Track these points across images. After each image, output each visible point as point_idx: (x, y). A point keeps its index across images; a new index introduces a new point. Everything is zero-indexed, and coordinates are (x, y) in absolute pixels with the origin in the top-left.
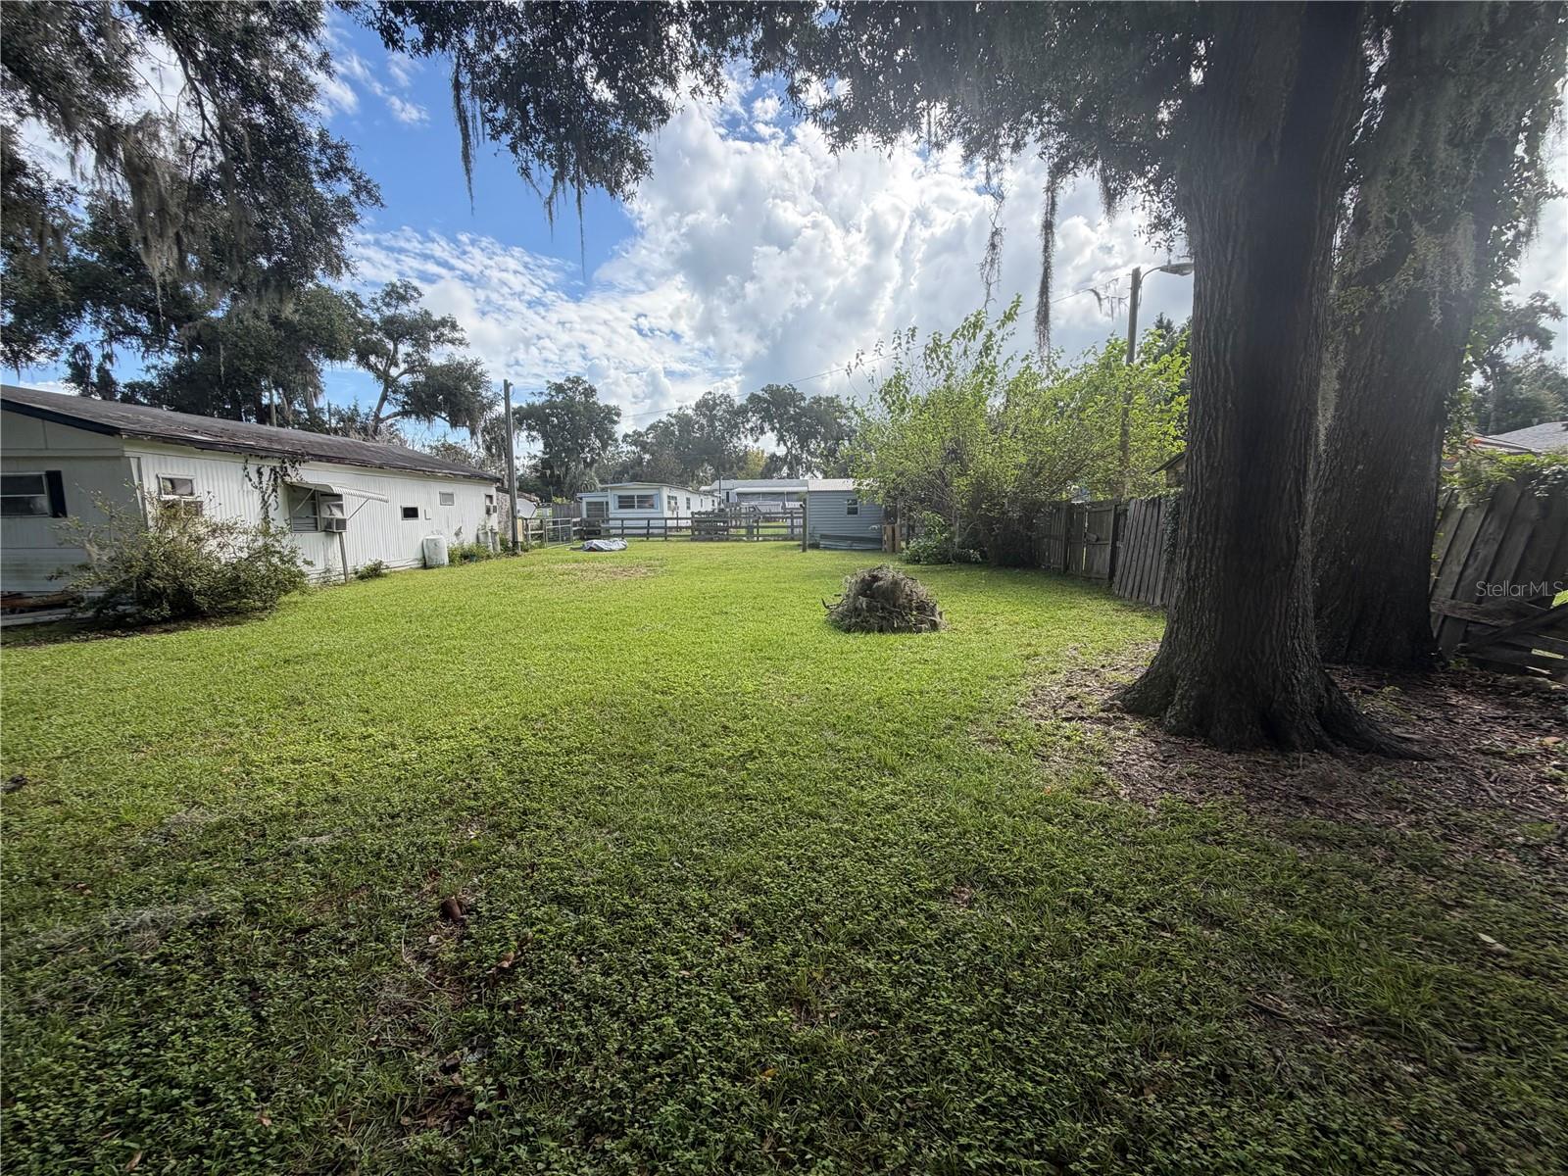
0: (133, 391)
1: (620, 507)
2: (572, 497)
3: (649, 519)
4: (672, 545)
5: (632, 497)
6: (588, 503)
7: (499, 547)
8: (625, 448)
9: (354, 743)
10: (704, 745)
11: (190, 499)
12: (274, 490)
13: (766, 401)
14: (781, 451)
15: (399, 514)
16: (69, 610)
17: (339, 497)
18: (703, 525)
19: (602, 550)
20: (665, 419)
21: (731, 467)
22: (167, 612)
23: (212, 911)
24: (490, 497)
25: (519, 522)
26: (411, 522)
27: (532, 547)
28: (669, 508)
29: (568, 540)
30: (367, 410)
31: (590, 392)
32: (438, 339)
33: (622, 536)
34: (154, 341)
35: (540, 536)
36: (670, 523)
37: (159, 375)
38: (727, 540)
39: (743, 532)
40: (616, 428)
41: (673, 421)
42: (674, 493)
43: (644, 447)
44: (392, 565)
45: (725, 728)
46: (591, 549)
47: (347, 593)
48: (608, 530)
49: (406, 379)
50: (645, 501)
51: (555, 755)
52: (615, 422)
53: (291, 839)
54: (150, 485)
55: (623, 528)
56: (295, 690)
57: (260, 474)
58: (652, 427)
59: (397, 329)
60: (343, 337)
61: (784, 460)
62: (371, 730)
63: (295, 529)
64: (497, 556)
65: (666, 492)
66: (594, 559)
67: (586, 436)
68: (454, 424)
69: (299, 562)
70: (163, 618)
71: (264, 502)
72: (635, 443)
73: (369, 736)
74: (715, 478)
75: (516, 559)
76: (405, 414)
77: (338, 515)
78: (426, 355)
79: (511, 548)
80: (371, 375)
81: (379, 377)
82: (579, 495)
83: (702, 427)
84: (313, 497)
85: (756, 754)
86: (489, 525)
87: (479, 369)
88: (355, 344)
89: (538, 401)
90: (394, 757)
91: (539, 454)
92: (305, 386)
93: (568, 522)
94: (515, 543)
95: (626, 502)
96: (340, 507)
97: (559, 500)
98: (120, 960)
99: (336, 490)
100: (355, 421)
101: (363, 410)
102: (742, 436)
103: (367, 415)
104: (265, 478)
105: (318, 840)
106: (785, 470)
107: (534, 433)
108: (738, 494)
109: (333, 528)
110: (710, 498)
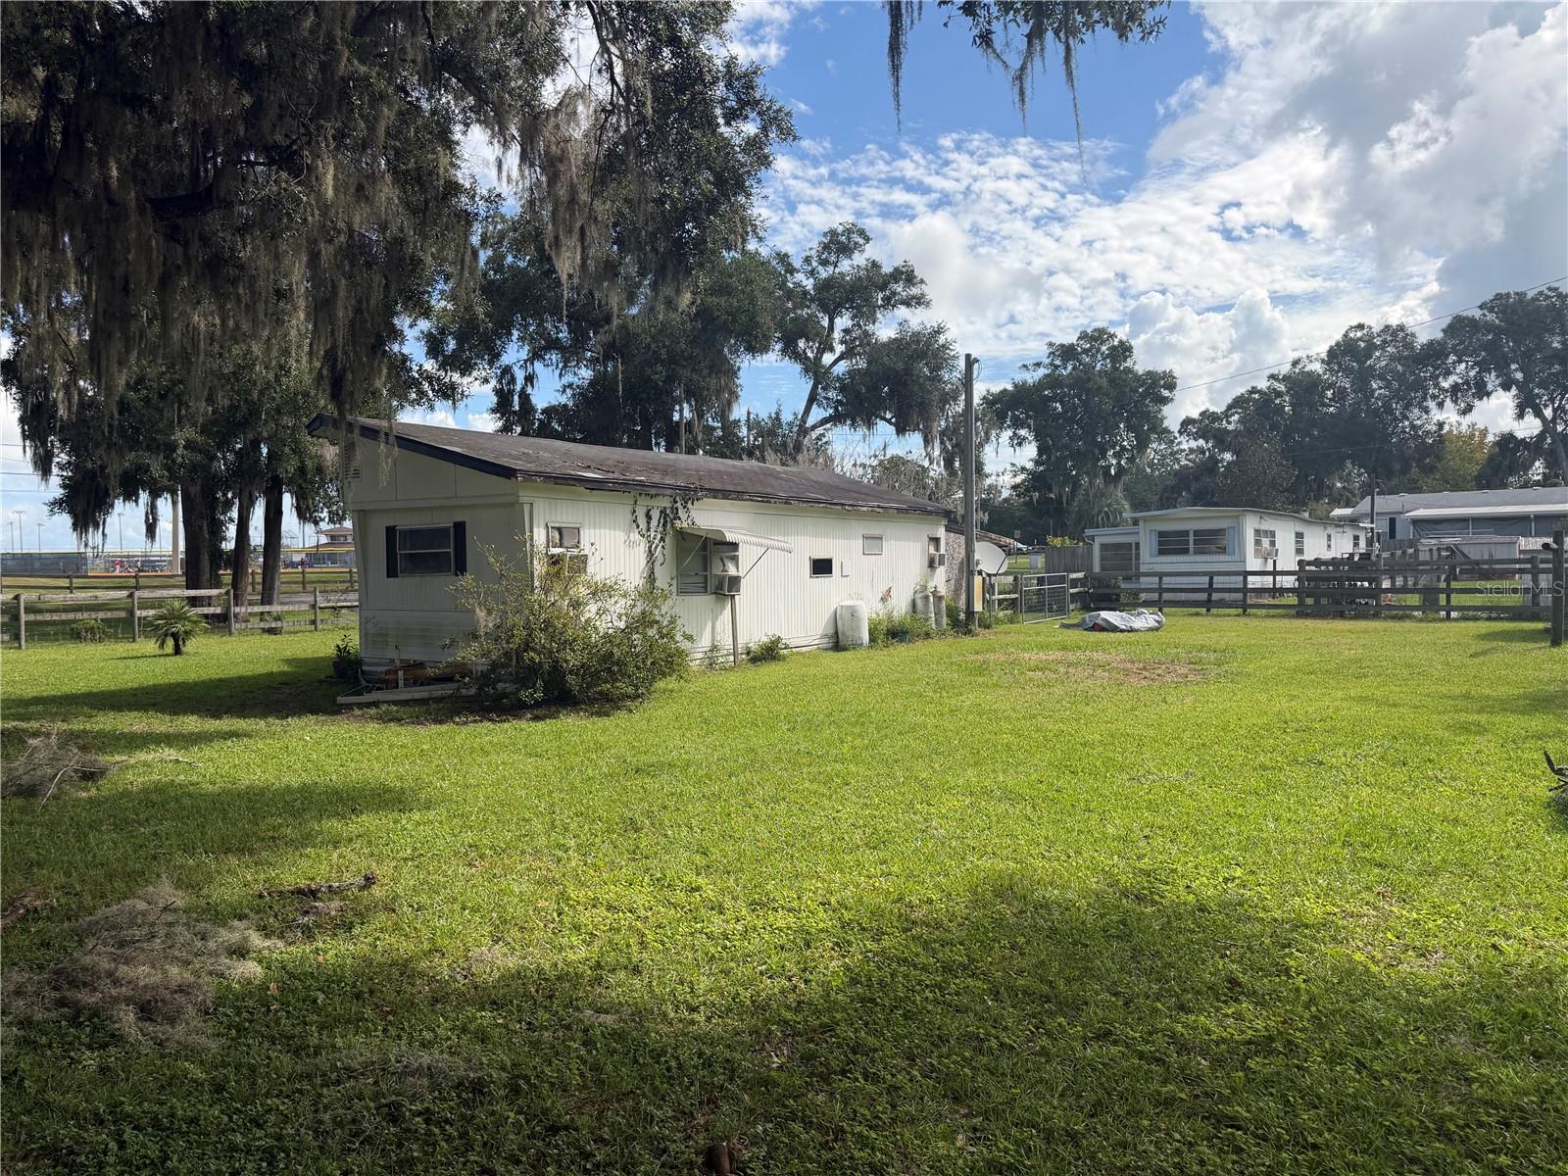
0: (550, 418)
1: (1162, 552)
2: (1079, 536)
3: (1211, 575)
4: (1253, 623)
5: (1187, 533)
6: (1104, 547)
7: (945, 620)
8: (1186, 444)
9: (680, 896)
10: (1182, 1008)
11: (575, 552)
12: (662, 539)
13: (1489, 327)
14: (1529, 427)
15: (807, 567)
16: (456, 685)
17: (734, 546)
18: (1324, 586)
19: (1114, 629)
20: (1263, 384)
21: (1405, 470)
22: (539, 695)
23: (480, 1074)
24: (936, 541)
25: (978, 580)
26: (822, 581)
27: (998, 621)
28: (1257, 553)
29: (1062, 610)
30: (790, 418)
31: (1124, 350)
32: (887, 300)
33: (1159, 605)
34: (570, 354)
35: (1013, 603)
36: (1254, 582)
37: (574, 395)
38: (1376, 616)
39: (1414, 599)
40: (1166, 410)
41: (1282, 388)
42: (1268, 524)
43: (1221, 439)
44: (793, 643)
45: (1233, 982)
46: (1097, 628)
47: (732, 680)
48: (1136, 593)
49: (841, 368)
50: (1210, 541)
51: (924, 969)
52: (1165, 401)
53: (578, 1009)
54: (540, 536)
55: (1161, 590)
56: (637, 811)
57: (649, 517)
58: (1238, 403)
59: (836, 295)
60: (765, 320)
61: (1534, 447)
62: (701, 881)
63: (682, 592)
64: (942, 634)
65: (1251, 524)
66: (1096, 646)
67: (1111, 429)
68: (901, 430)
69: (678, 637)
70: (536, 701)
71: (650, 553)
72: (1203, 434)
73: (698, 889)
74: (1368, 490)
75: (967, 640)
76: (836, 419)
77: (732, 571)
78: (870, 328)
79: (962, 622)
80: (798, 367)
81: (806, 370)
82: (1088, 532)
83: (1340, 395)
84: (704, 547)
85: (1278, 1046)
86: (931, 586)
87: (942, 339)
88: (780, 326)
89: (1032, 377)
90: (717, 924)
91: (1030, 465)
92: (718, 393)
93: (1062, 579)
94: (970, 613)
95: (1171, 543)
96: (735, 559)
97: (1057, 542)
98: (393, 1102)
99: (730, 537)
100: (776, 435)
101: (787, 417)
102: (1431, 404)
103: (790, 424)
104: (654, 523)
105: (603, 1018)
106: (1538, 468)
107: (1023, 432)
108: (1416, 522)
109: (725, 589)
110: (1349, 534)
